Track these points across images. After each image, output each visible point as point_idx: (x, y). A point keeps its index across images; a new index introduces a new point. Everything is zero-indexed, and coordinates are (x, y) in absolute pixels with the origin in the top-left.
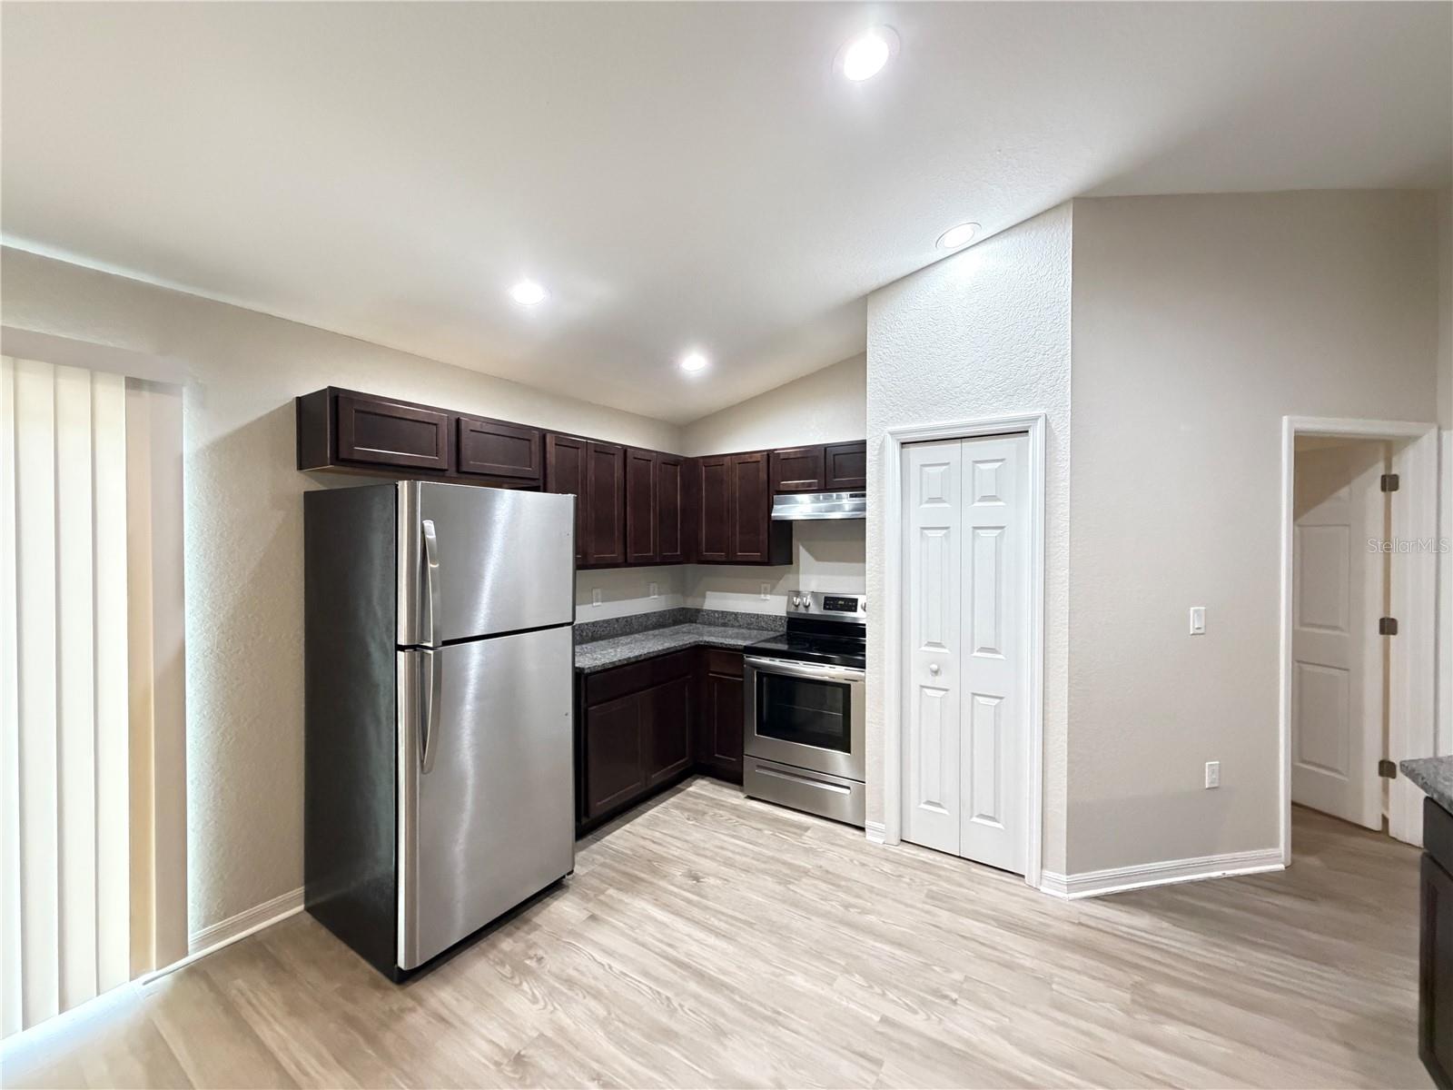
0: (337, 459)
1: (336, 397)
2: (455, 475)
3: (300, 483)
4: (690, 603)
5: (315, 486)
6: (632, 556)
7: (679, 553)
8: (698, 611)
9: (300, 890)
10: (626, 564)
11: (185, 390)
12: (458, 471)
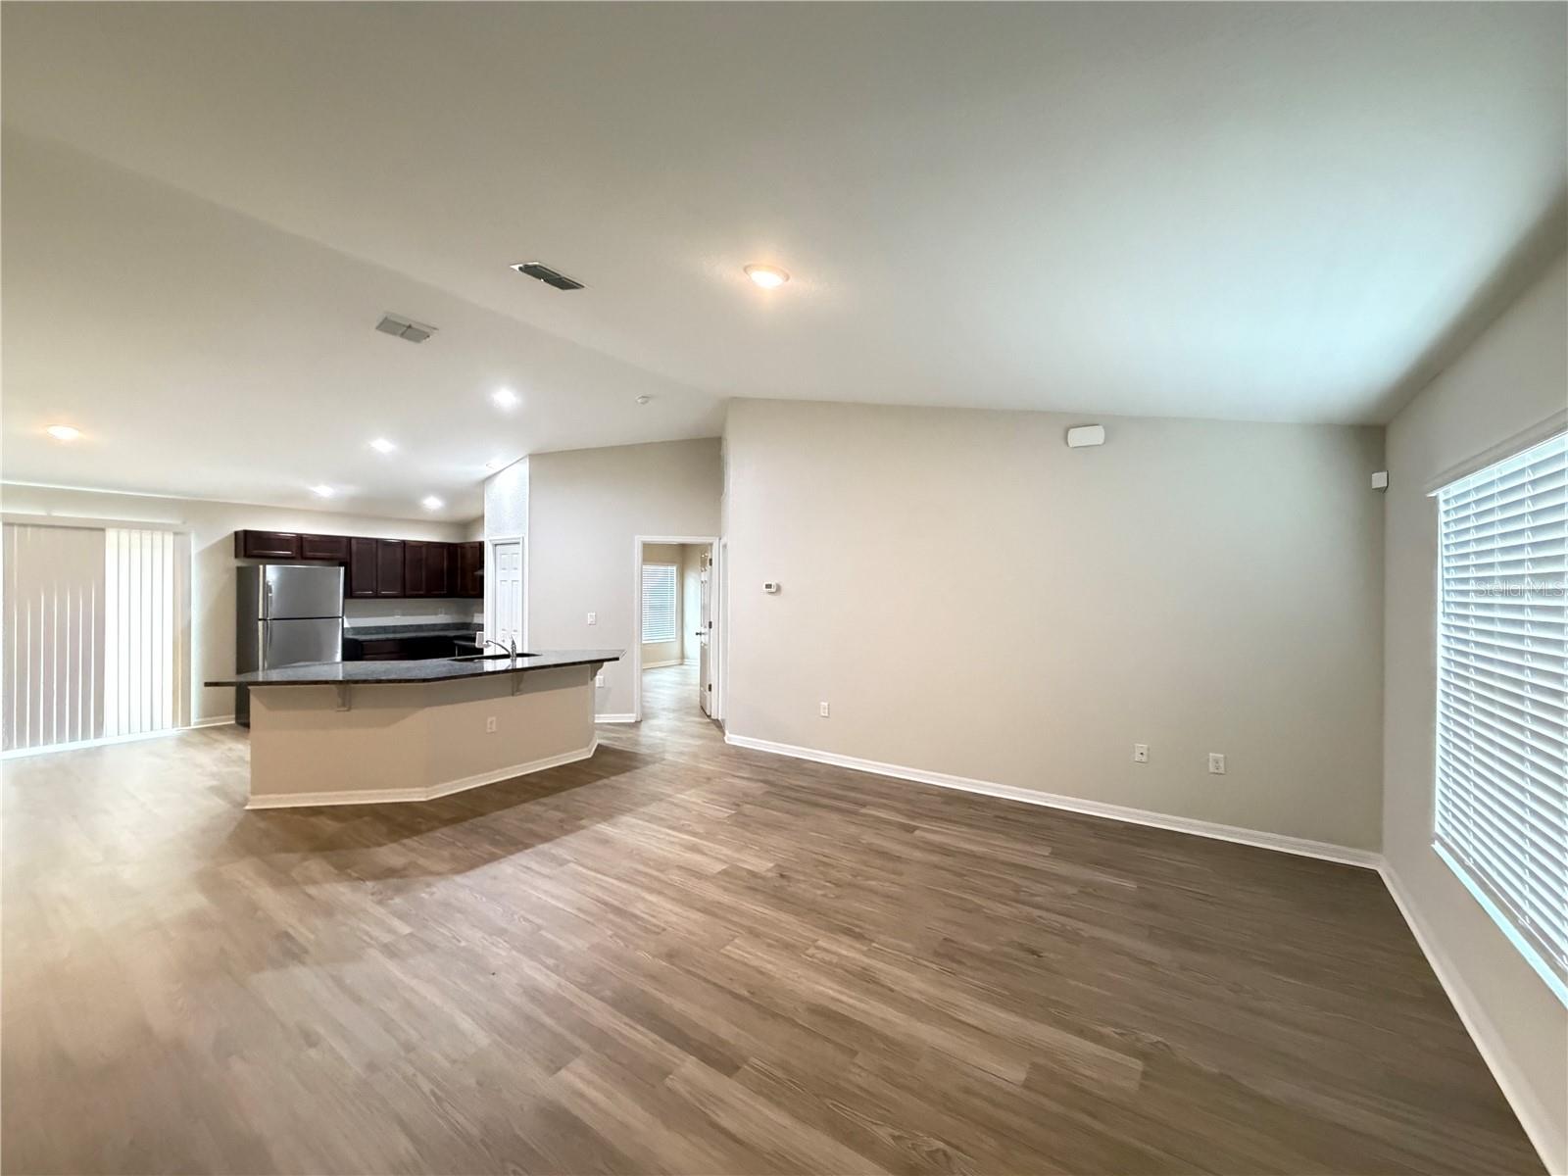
0: (248, 555)
1: (246, 533)
2: (300, 559)
4: (468, 620)
6: (408, 592)
8: (470, 624)
9: (234, 716)
10: (405, 596)
11: (193, 534)
12: (302, 556)
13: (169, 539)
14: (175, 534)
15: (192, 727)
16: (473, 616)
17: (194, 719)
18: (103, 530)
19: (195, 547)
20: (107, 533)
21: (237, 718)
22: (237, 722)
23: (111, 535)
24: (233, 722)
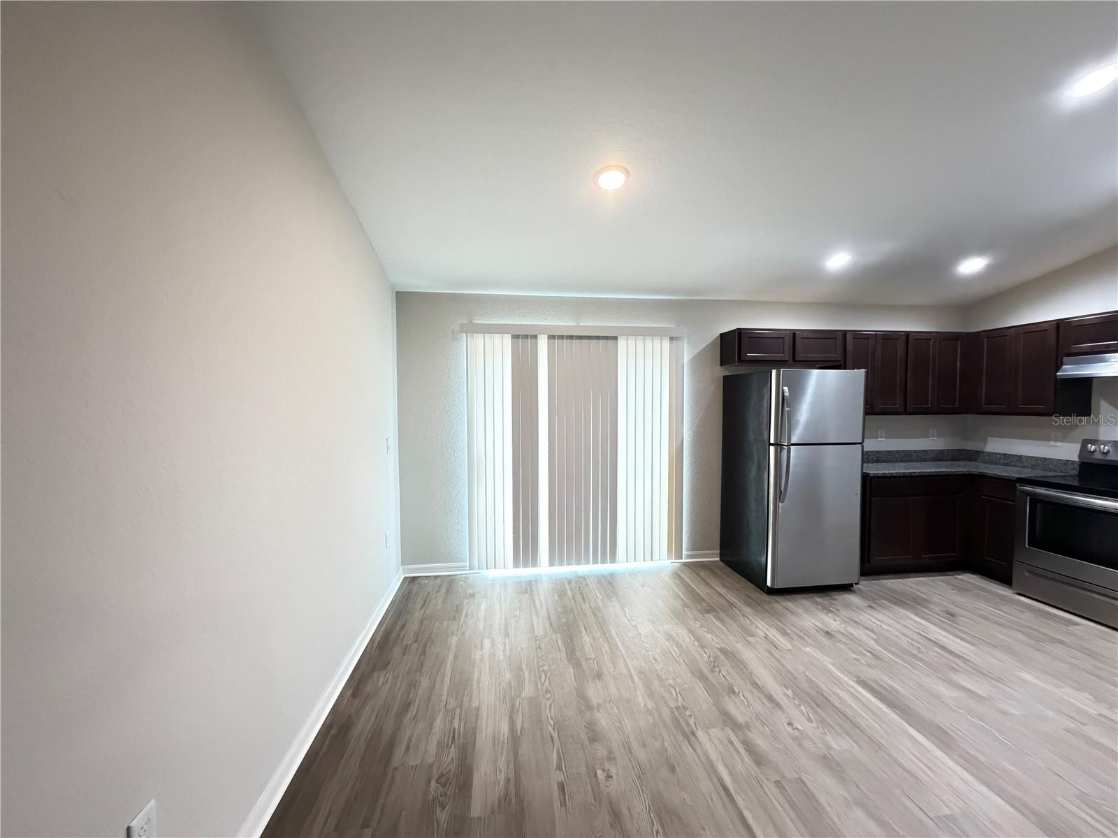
0: (740, 360)
1: (740, 332)
2: (793, 363)
3: (721, 372)
4: (971, 446)
5: (727, 373)
7: (957, 406)
8: (979, 452)
10: (906, 412)
11: (685, 339)
12: (794, 359)
13: (666, 343)
14: (671, 339)
15: (684, 560)
16: (985, 442)
17: (685, 553)
18: (615, 338)
19: (687, 354)
20: (619, 341)
21: (721, 555)
22: (720, 560)
23: (622, 343)
24: (718, 559)
